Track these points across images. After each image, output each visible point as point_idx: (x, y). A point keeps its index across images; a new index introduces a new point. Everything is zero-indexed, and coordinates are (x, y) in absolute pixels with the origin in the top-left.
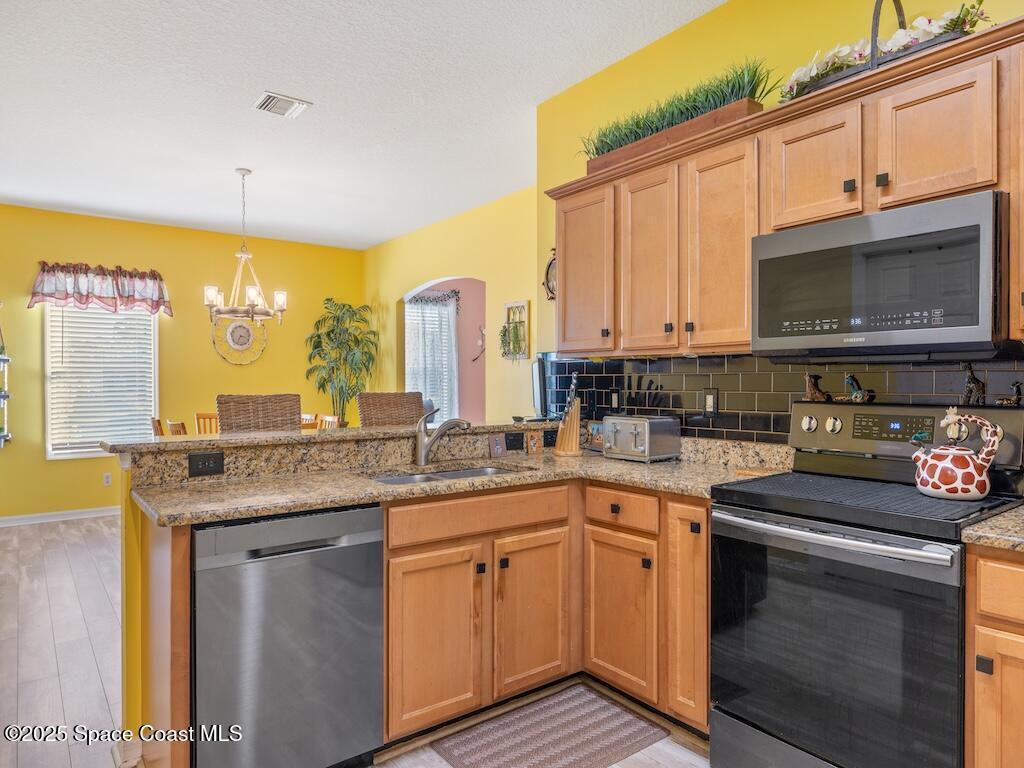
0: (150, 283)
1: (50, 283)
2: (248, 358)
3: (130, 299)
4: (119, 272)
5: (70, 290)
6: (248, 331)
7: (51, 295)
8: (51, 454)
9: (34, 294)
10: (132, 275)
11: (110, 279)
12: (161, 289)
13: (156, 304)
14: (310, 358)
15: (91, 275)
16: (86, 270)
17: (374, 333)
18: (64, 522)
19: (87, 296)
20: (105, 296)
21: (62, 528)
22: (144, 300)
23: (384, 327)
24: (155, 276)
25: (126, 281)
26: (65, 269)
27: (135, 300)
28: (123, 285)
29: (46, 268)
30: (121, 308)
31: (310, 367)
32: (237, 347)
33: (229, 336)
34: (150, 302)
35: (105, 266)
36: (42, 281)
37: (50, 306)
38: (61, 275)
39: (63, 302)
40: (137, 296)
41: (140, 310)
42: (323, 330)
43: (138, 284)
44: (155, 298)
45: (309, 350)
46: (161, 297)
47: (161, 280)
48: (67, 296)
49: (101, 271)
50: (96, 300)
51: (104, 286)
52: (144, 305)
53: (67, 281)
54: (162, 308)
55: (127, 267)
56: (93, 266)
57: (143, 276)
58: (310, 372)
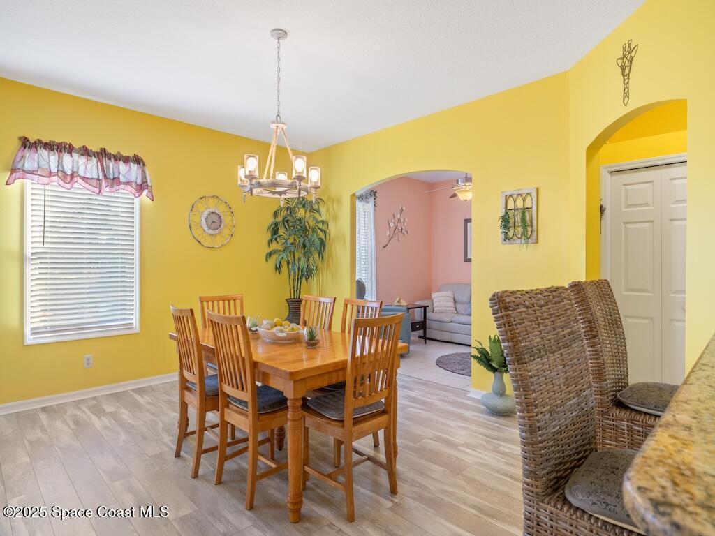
0: (134, 167)
1: (31, 160)
2: (218, 242)
3: (115, 181)
4: (103, 154)
5: (54, 170)
6: (220, 217)
7: (32, 172)
8: (30, 339)
9: (14, 170)
10: (117, 158)
11: (94, 160)
12: (144, 173)
13: (141, 187)
14: (271, 241)
15: (75, 155)
16: (70, 149)
17: (323, 222)
18: (44, 409)
19: (72, 176)
20: (89, 176)
21: (43, 417)
22: (128, 183)
23: (335, 218)
24: (137, 160)
25: (111, 164)
26: (48, 146)
27: (119, 183)
28: (108, 167)
29: (25, 143)
30: (106, 190)
31: (269, 251)
32: (210, 232)
33: (203, 222)
34: (134, 185)
35: (90, 147)
36: (23, 157)
37: (29, 184)
38: (44, 153)
39: (46, 180)
40: (122, 179)
41: (125, 192)
42: (279, 219)
43: (123, 167)
44: (139, 182)
45: (268, 236)
46: (144, 181)
47: (144, 165)
48: (50, 174)
49: (85, 152)
50: (80, 181)
51: (89, 167)
52: (128, 187)
53: (50, 159)
54: (145, 192)
55: (112, 150)
56: (77, 145)
57: (127, 160)
58: (270, 255)
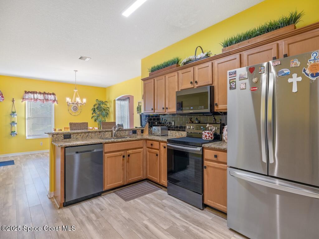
0: (52, 96)
1: (27, 96)
2: (77, 114)
3: (47, 100)
4: (44, 93)
5: (32, 98)
6: (77, 107)
7: (27, 99)
8: (27, 138)
9: (23, 99)
10: (48, 94)
11: (42, 95)
12: (55, 97)
14: (93, 114)
15: (37, 94)
16: (36, 93)
17: (108, 108)
18: (30, 154)
19: (37, 99)
20: (41, 99)
21: (30, 155)
22: (51, 100)
23: (111, 106)
24: (54, 94)
25: (46, 95)
26: (31, 92)
28: (46, 96)
29: (26, 92)
30: (45, 102)
32: (74, 111)
33: (72, 109)
34: (52, 100)
35: (41, 92)
36: (25, 96)
37: (26, 102)
38: (30, 94)
39: (30, 101)
40: (49, 99)
42: (96, 107)
43: (49, 96)
44: (54, 99)
45: (92, 112)
46: (55, 99)
47: (55, 95)
49: (40, 93)
50: (39, 100)
51: (41, 97)
52: (51, 101)
53: (31, 96)
54: (55, 102)
55: (47, 92)
56: (38, 92)
57: (50, 94)
58: (92, 117)
